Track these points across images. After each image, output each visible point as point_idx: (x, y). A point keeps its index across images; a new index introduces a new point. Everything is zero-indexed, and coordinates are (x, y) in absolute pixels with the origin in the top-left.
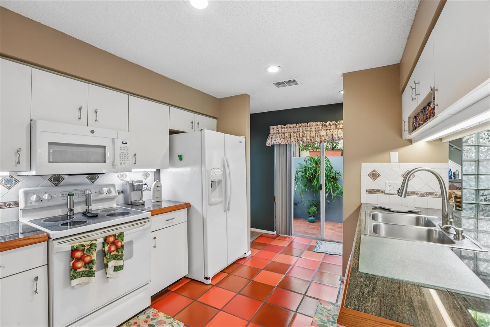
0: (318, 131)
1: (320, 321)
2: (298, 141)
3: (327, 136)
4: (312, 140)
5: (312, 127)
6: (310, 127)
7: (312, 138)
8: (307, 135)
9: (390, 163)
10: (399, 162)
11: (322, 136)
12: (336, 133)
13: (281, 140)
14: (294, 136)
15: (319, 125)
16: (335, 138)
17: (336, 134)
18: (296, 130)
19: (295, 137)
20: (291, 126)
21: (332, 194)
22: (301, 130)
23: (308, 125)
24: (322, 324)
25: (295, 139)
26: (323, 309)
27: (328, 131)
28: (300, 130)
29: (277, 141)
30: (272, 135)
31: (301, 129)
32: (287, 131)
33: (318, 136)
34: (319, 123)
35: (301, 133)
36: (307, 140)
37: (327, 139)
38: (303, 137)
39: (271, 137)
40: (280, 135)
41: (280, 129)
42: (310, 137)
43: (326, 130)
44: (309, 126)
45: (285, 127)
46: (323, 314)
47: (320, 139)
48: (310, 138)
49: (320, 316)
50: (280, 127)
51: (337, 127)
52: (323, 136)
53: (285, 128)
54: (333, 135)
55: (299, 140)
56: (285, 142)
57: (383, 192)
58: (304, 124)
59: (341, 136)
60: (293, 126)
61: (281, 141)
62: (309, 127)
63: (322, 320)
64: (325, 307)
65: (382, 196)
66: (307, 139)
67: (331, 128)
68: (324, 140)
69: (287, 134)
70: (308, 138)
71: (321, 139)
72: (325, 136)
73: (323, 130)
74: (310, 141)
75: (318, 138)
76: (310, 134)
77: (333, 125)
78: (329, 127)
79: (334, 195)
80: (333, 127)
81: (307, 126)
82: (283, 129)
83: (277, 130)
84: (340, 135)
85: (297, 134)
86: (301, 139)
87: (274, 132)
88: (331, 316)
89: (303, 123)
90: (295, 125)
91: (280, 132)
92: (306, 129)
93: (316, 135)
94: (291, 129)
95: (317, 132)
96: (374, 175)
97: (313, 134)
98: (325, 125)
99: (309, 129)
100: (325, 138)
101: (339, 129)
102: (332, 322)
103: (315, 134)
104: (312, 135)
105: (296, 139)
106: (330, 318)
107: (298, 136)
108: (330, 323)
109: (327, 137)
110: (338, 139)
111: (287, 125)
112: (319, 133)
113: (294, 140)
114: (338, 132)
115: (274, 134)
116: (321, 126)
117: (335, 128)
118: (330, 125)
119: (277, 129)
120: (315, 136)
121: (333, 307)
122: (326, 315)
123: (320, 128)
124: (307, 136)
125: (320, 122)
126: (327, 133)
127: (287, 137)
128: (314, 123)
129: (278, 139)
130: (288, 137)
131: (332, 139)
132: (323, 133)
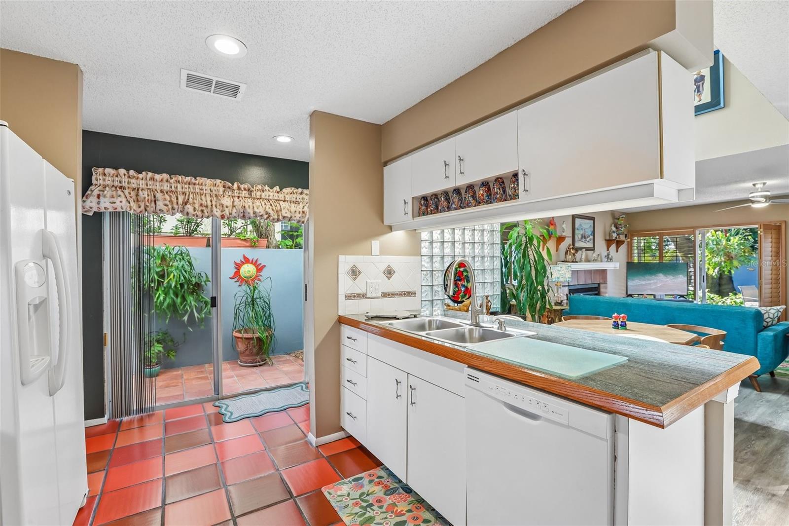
0: (216, 196)
1: (356, 518)
2: (173, 211)
3: (234, 208)
4: (205, 211)
5: (204, 188)
6: (201, 187)
7: (204, 208)
8: (195, 201)
9: (371, 255)
10: (380, 255)
11: (225, 206)
12: (251, 204)
13: (129, 203)
14: (165, 200)
15: (218, 186)
16: (249, 213)
17: (251, 207)
18: (168, 188)
19: (168, 203)
20: (158, 177)
21: (196, 314)
22: (179, 189)
23: (197, 182)
24: (362, 519)
25: (167, 205)
26: (339, 499)
27: (236, 199)
28: (176, 188)
29: (118, 204)
30: (100, 188)
31: (179, 186)
32: (144, 186)
33: (218, 207)
34: (218, 181)
35: (179, 196)
36: (195, 211)
37: (234, 214)
38: (185, 203)
39: (96, 192)
40: (126, 192)
41: (125, 179)
42: (201, 205)
43: (232, 196)
44: (198, 184)
45: (140, 176)
46: (348, 505)
47: (222, 211)
48: (201, 208)
49: (348, 510)
50: (125, 175)
51: (251, 195)
52: (227, 207)
53: (138, 178)
54: (244, 207)
55: (176, 210)
56: (139, 210)
57: (364, 296)
58: (188, 179)
59: (260, 211)
60: (161, 177)
61: (130, 207)
62: (197, 187)
63: (356, 514)
64: (339, 493)
65: (363, 301)
66: (195, 208)
67: (241, 195)
68: (229, 215)
69: (146, 193)
70: (197, 206)
71: (224, 213)
72: (231, 208)
73: (226, 197)
74: (200, 212)
75: (218, 210)
76: (201, 199)
77: (245, 189)
78: (236, 193)
79: (199, 316)
80: (244, 193)
81: (194, 184)
82: (133, 181)
83: (116, 179)
84: (257, 208)
85: (170, 197)
86: (180, 206)
87: (108, 183)
88: (359, 500)
89: (186, 176)
90: (165, 176)
91: (126, 185)
92: (192, 190)
93: (214, 203)
94: (155, 183)
95: (215, 198)
96: (355, 273)
97: (207, 200)
98: (229, 188)
99: (198, 191)
100: (231, 212)
101: (254, 199)
102: (367, 506)
103: (211, 201)
104: (204, 202)
105: (170, 206)
106: (361, 504)
107: (175, 200)
108: (368, 509)
109: (235, 210)
110: (254, 215)
111: (144, 173)
112: (220, 200)
113: (166, 207)
114: (253, 203)
115: (107, 188)
116: (221, 189)
117: (247, 195)
118: (239, 188)
119: (117, 176)
120: (212, 205)
121: (346, 487)
122: (353, 504)
123: (221, 192)
124: (195, 203)
125: (220, 181)
126: (233, 202)
127: (146, 200)
128: (209, 180)
129: (120, 199)
130: (148, 199)
131: (242, 215)
132: (227, 201)
